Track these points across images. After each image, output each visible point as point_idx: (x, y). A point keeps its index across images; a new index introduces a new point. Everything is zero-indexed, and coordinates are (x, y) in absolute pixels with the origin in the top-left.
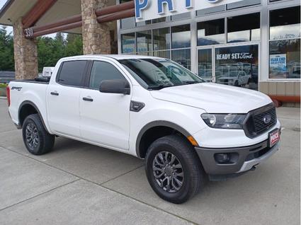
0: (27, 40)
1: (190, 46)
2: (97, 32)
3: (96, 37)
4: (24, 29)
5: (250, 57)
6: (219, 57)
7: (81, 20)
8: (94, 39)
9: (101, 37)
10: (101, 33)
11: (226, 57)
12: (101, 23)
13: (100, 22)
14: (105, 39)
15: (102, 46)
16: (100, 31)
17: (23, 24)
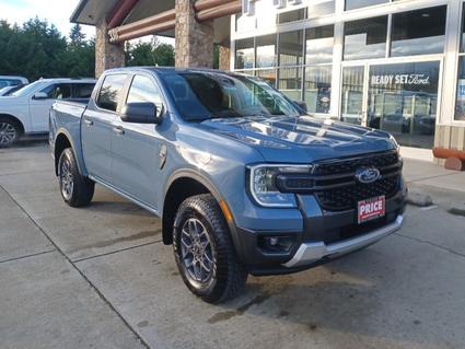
0: (111, 46)
1: (331, 61)
2: (195, 35)
3: (192, 43)
4: (107, 30)
5: (425, 82)
6: (375, 80)
8: (188, 46)
9: (200, 44)
10: (200, 37)
11: (386, 80)
12: (200, 22)
14: (206, 47)
15: (201, 57)
16: (199, 34)
17: (108, 23)
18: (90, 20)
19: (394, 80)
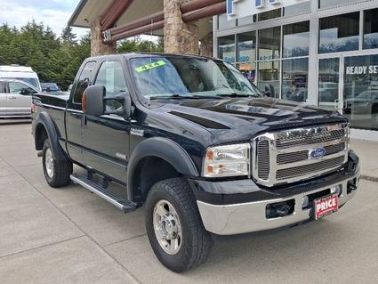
1: (307, 54)
2: (182, 34)
3: (180, 41)
4: (102, 31)
6: (350, 70)
7: (163, 19)
8: (177, 44)
9: (187, 41)
10: (187, 36)
11: (360, 70)
12: (187, 22)
13: (185, 21)
14: (192, 44)
16: (186, 33)
17: (102, 25)
18: (85, 23)
19: (368, 70)
